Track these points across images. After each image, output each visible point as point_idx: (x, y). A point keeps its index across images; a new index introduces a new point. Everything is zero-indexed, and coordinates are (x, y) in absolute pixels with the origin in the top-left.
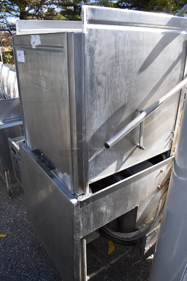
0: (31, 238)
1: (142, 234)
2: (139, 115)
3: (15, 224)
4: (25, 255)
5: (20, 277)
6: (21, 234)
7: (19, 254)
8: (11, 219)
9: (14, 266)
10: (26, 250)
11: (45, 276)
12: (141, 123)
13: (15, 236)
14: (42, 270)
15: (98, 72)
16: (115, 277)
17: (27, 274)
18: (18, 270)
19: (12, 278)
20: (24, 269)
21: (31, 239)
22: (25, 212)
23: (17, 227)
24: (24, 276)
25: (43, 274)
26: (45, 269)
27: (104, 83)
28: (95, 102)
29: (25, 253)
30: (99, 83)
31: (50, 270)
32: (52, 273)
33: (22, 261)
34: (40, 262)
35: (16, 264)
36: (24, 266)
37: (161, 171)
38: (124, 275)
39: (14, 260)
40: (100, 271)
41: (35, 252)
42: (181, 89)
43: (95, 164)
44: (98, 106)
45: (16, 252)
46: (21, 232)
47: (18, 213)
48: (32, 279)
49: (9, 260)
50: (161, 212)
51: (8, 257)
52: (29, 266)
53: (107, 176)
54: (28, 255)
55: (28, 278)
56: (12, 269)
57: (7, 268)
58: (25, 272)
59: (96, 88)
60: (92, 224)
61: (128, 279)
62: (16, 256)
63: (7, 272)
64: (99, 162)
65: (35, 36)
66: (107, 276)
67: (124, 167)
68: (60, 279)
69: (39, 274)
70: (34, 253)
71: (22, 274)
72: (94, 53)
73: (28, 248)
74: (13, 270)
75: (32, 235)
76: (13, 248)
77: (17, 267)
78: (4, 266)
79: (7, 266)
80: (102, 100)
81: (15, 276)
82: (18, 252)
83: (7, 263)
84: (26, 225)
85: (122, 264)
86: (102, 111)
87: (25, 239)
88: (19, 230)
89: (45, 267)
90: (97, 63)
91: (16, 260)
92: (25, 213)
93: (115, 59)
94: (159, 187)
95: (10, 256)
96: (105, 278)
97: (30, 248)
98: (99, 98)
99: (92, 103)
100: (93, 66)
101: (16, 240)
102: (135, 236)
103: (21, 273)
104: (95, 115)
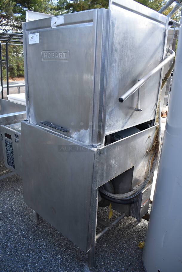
1: (138, 191)
2: (138, 82)
3: (4, 214)
4: (22, 239)
5: (22, 257)
6: (13, 222)
7: (15, 239)
9: (13, 249)
10: (22, 234)
11: (46, 253)
12: (139, 88)
13: (7, 224)
14: (42, 248)
15: (116, 41)
16: (113, 244)
17: (28, 254)
18: (18, 252)
19: (13, 260)
20: (24, 250)
21: (24, 225)
23: (7, 216)
24: (26, 256)
25: (45, 252)
26: (45, 248)
27: (118, 51)
28: (113, 65)
30: (116, 50)
31: (50, 247)
32: (53, 250)
33: (20, 244)
34: (39, 242)
35: (15, 247)
36: (23, 248)
37: (149, 137)
38: (120, 241)
39: (11, 244)
40: (105, 231)
41: (31, 235)
42: (161, 69)
43: (109, 118)
44: (115, 68)
45: (12, 238)
46: (12, 220)
47: (6, 205)
48: (34, 257)
49: (7, 245)
50: (152, 172)
51: (4, 243)
52: (29, 247)
53: (116, 132)
54: (25, 238)
55: (30, 257)
56: (11, 252)
57: (6, 252)
58: (26, 252)
59: (114, 54)
60: (104, 176)
61: (125, 244)
62: (12, 241)
63: (7, 256)
64: (112, 117)
65: (58, 17)
66: (106, 244)
67: (126, 126)
68: (63, 253)
69: (40, 252)
71: (23, 254)
72: (114, 26)
74: (13, 253)
75: (25, 221)
76: (8, 235)
77: (17, 250)
78: (2, 251)
79: (5, 251)
80: (117, 64)
81: (16, 257)
82: (14, 237)
83: (5, 248)
84: (16, 213)
85: (116, 233)
86: (116, 73)
87: (18, 225)
89: (45, 246)
90: (116, 34)
91: (14, 244)
92: (12, 204)
93: (126, 34)
94: (148, 151)
95: (6, 241)
96: (104, 246)
97: (25, 232)
98: (115, 62)
99: (111, 64)
100: (113, 36)
101: (9, 227)
102: (133, 194)
103: (21, 254)
104: (112, 75)
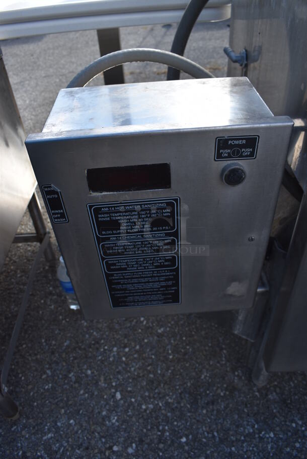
0: (236, 417)
4: (295, 453)
8: (115, 448)
22: (114, 396)
23: (164, 443)
29: (288, 449)
47: (108, 417)
70: (297, 424)
73: (272, 435)
75: (226, 408)
84: (173, 410)
87: (231, 433)
88: (184, 440)
97: (272, 430)
